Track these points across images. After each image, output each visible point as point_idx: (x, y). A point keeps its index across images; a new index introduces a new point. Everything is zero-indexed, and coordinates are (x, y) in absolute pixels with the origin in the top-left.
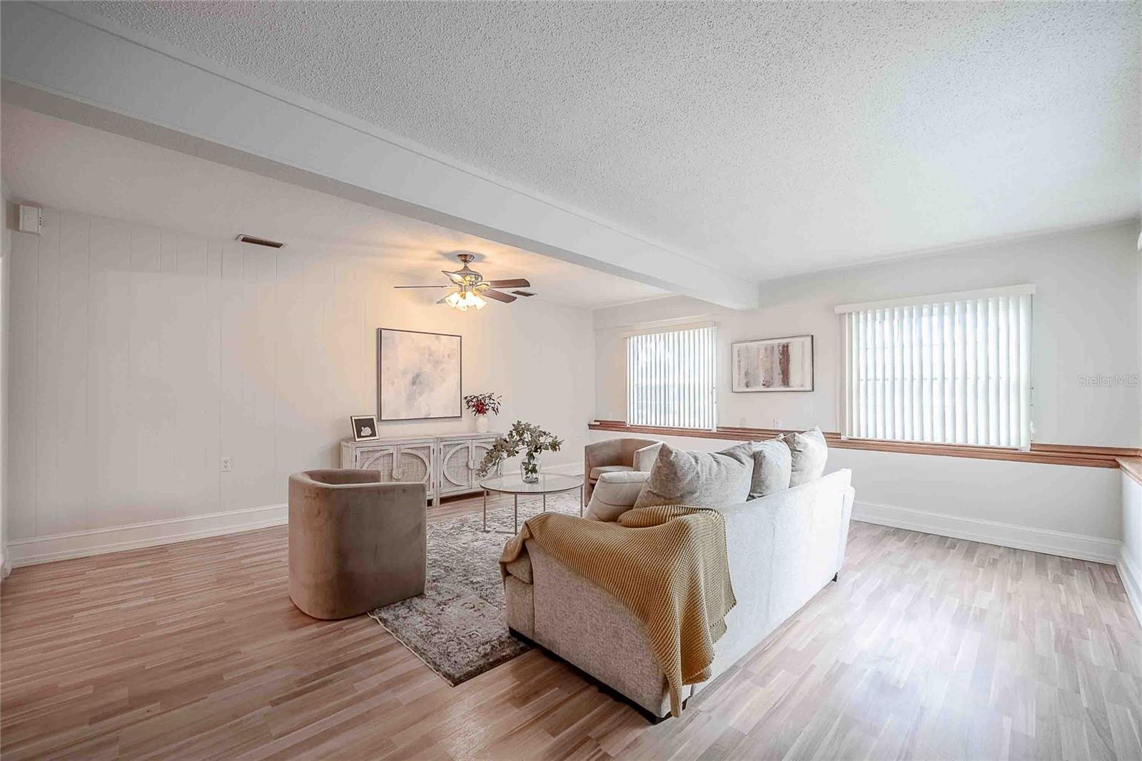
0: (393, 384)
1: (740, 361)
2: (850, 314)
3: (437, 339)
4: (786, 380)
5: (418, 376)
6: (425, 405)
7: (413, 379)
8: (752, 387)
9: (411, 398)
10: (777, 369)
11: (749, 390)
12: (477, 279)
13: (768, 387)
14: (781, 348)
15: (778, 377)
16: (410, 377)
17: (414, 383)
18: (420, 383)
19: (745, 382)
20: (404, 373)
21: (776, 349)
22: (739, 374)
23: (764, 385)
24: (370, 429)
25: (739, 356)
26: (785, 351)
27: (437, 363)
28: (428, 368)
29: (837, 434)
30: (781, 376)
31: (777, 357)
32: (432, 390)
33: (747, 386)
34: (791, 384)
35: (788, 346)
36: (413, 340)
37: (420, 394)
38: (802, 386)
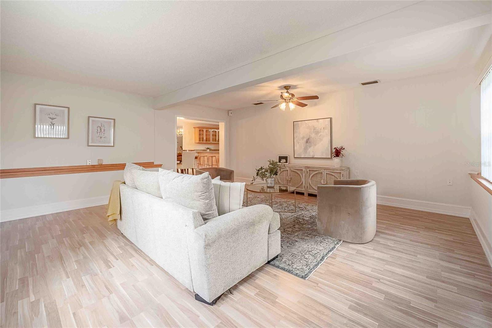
0: (298, 143)
3: (317, 121)
5: (309, 139)
6: (311, 152)
7: (307, 140)
9: (306, 149)
12: (292, 96)
16: (305, 140)
17: (307, 142)
18: (310, 142)
20: (303, 138)
24: (285, 160)
27: (317, 133)
28: (313, 135)
32: (315, 145)
36: (306, 124)
37: (310, 147)
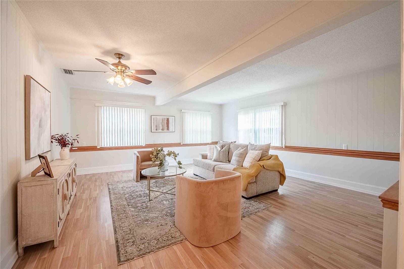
1: (154, 122)
2: (186, 112)
4: (168, 129)
8: (158, 130)
10: (166, 125)
11: (157, 131)
13: (163, 130)
14: (167, 119)
15: (166, 128)
19: (156, 129)
21: (165, 119)
22: (154, 126)
23: (162, 130)
25: (154, 120)
26: (168, 120)
27: (45, 110)
29: (180, 143)
30: (167, 128)
31: (166, 122)
33: (156, 130)
34: (170, 130)
35: (168, 119)
38: (172, 130)
